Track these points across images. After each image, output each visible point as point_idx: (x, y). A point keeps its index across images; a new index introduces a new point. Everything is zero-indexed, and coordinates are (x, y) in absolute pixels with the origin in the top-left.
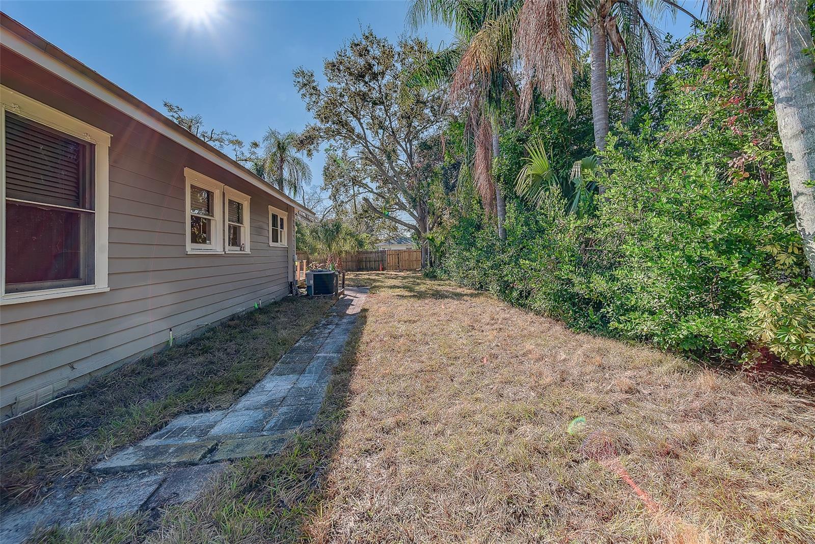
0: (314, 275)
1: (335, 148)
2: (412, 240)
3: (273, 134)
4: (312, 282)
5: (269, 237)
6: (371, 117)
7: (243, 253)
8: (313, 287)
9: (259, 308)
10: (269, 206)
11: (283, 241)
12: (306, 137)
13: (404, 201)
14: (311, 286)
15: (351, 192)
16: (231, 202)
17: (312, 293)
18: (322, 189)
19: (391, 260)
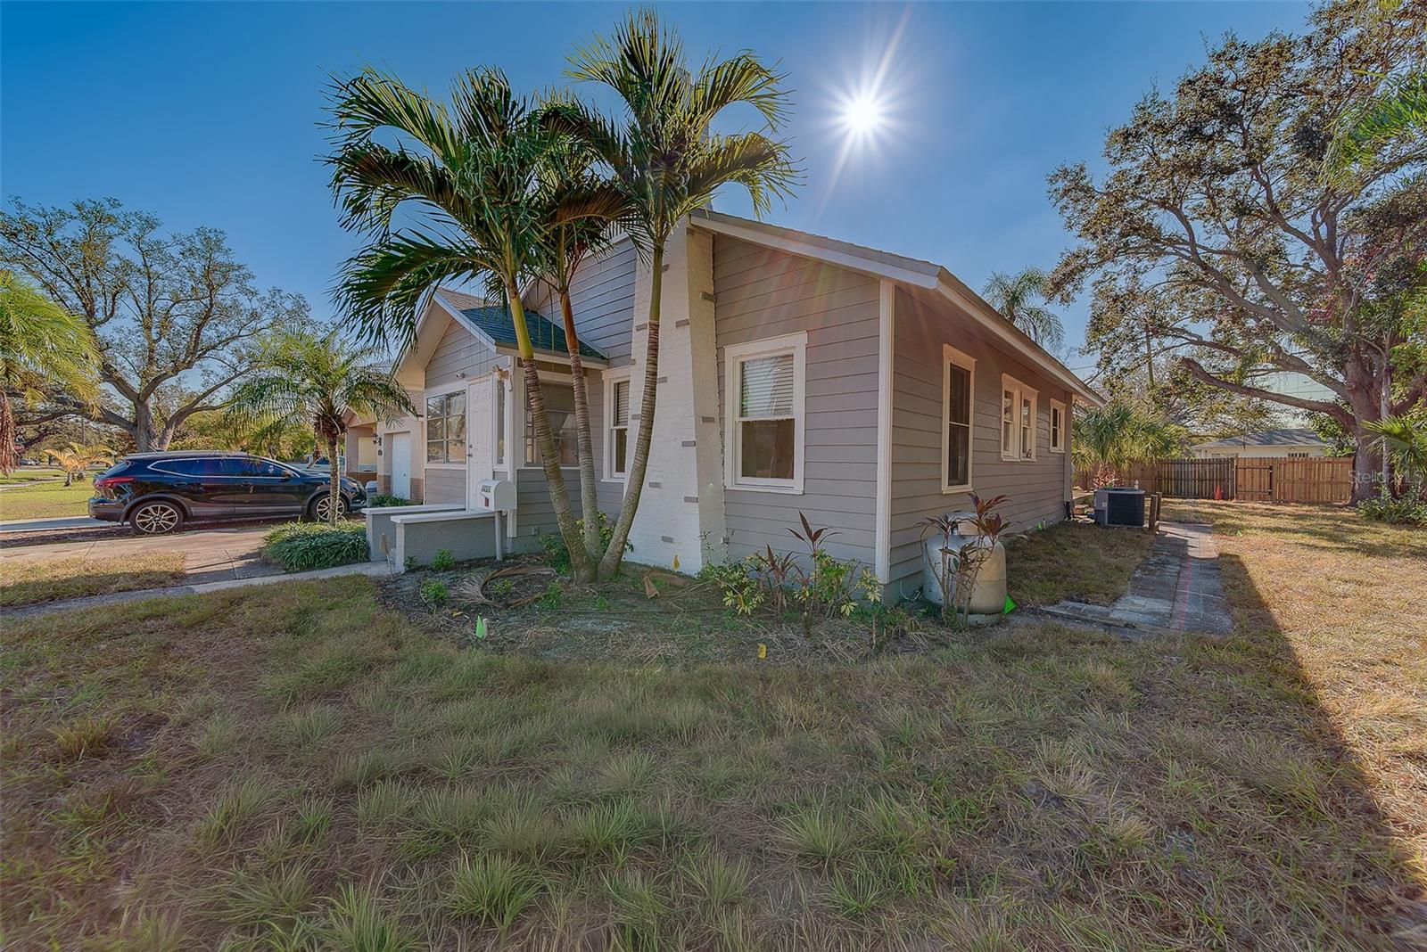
0: (1109, 494)
1: (1116, 276)
2: (1320, 435)
3: (998, 281)
4: (1105, 505)
5: (1049, 440)
6: (1207, 193)
7: (1028, 460)
8: (1107, 512)
9: (1043, 530)
10: (1052, 399)
11: (1058, 445)
12: (1064, 275)
13: (1295, 349)
14: (1104, 511)
15: (1144, 349)
16: (1025, 400)
17: (1104, 520)
18: (1082, 352)
19: (1247, 480)
